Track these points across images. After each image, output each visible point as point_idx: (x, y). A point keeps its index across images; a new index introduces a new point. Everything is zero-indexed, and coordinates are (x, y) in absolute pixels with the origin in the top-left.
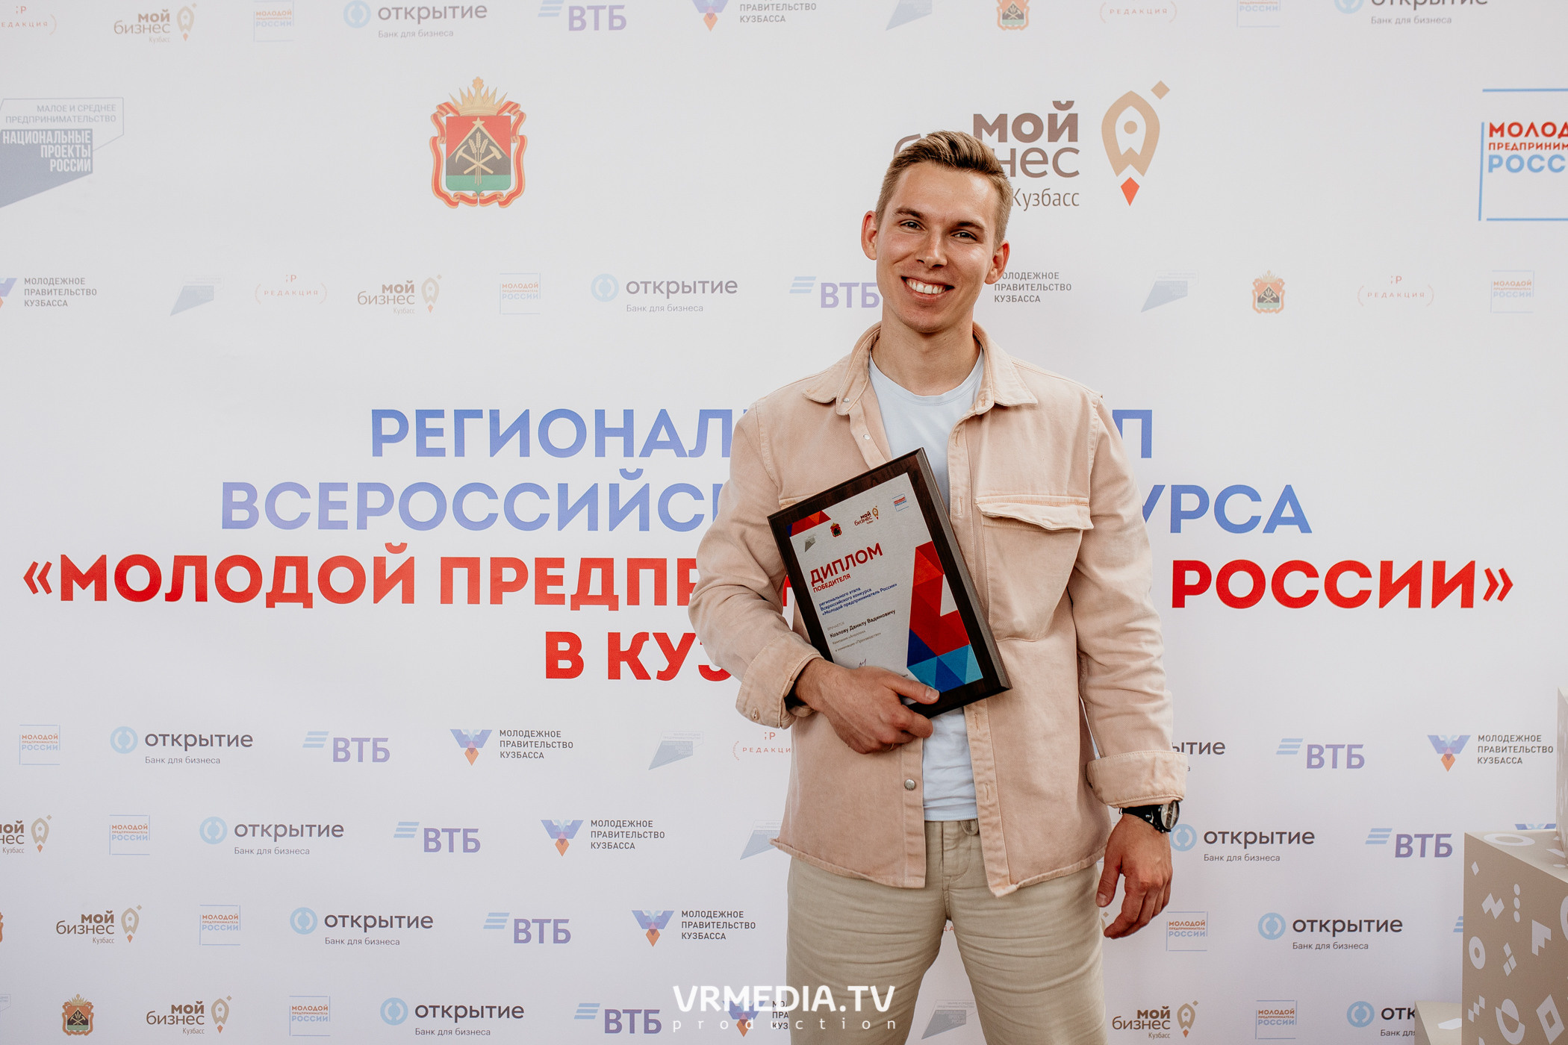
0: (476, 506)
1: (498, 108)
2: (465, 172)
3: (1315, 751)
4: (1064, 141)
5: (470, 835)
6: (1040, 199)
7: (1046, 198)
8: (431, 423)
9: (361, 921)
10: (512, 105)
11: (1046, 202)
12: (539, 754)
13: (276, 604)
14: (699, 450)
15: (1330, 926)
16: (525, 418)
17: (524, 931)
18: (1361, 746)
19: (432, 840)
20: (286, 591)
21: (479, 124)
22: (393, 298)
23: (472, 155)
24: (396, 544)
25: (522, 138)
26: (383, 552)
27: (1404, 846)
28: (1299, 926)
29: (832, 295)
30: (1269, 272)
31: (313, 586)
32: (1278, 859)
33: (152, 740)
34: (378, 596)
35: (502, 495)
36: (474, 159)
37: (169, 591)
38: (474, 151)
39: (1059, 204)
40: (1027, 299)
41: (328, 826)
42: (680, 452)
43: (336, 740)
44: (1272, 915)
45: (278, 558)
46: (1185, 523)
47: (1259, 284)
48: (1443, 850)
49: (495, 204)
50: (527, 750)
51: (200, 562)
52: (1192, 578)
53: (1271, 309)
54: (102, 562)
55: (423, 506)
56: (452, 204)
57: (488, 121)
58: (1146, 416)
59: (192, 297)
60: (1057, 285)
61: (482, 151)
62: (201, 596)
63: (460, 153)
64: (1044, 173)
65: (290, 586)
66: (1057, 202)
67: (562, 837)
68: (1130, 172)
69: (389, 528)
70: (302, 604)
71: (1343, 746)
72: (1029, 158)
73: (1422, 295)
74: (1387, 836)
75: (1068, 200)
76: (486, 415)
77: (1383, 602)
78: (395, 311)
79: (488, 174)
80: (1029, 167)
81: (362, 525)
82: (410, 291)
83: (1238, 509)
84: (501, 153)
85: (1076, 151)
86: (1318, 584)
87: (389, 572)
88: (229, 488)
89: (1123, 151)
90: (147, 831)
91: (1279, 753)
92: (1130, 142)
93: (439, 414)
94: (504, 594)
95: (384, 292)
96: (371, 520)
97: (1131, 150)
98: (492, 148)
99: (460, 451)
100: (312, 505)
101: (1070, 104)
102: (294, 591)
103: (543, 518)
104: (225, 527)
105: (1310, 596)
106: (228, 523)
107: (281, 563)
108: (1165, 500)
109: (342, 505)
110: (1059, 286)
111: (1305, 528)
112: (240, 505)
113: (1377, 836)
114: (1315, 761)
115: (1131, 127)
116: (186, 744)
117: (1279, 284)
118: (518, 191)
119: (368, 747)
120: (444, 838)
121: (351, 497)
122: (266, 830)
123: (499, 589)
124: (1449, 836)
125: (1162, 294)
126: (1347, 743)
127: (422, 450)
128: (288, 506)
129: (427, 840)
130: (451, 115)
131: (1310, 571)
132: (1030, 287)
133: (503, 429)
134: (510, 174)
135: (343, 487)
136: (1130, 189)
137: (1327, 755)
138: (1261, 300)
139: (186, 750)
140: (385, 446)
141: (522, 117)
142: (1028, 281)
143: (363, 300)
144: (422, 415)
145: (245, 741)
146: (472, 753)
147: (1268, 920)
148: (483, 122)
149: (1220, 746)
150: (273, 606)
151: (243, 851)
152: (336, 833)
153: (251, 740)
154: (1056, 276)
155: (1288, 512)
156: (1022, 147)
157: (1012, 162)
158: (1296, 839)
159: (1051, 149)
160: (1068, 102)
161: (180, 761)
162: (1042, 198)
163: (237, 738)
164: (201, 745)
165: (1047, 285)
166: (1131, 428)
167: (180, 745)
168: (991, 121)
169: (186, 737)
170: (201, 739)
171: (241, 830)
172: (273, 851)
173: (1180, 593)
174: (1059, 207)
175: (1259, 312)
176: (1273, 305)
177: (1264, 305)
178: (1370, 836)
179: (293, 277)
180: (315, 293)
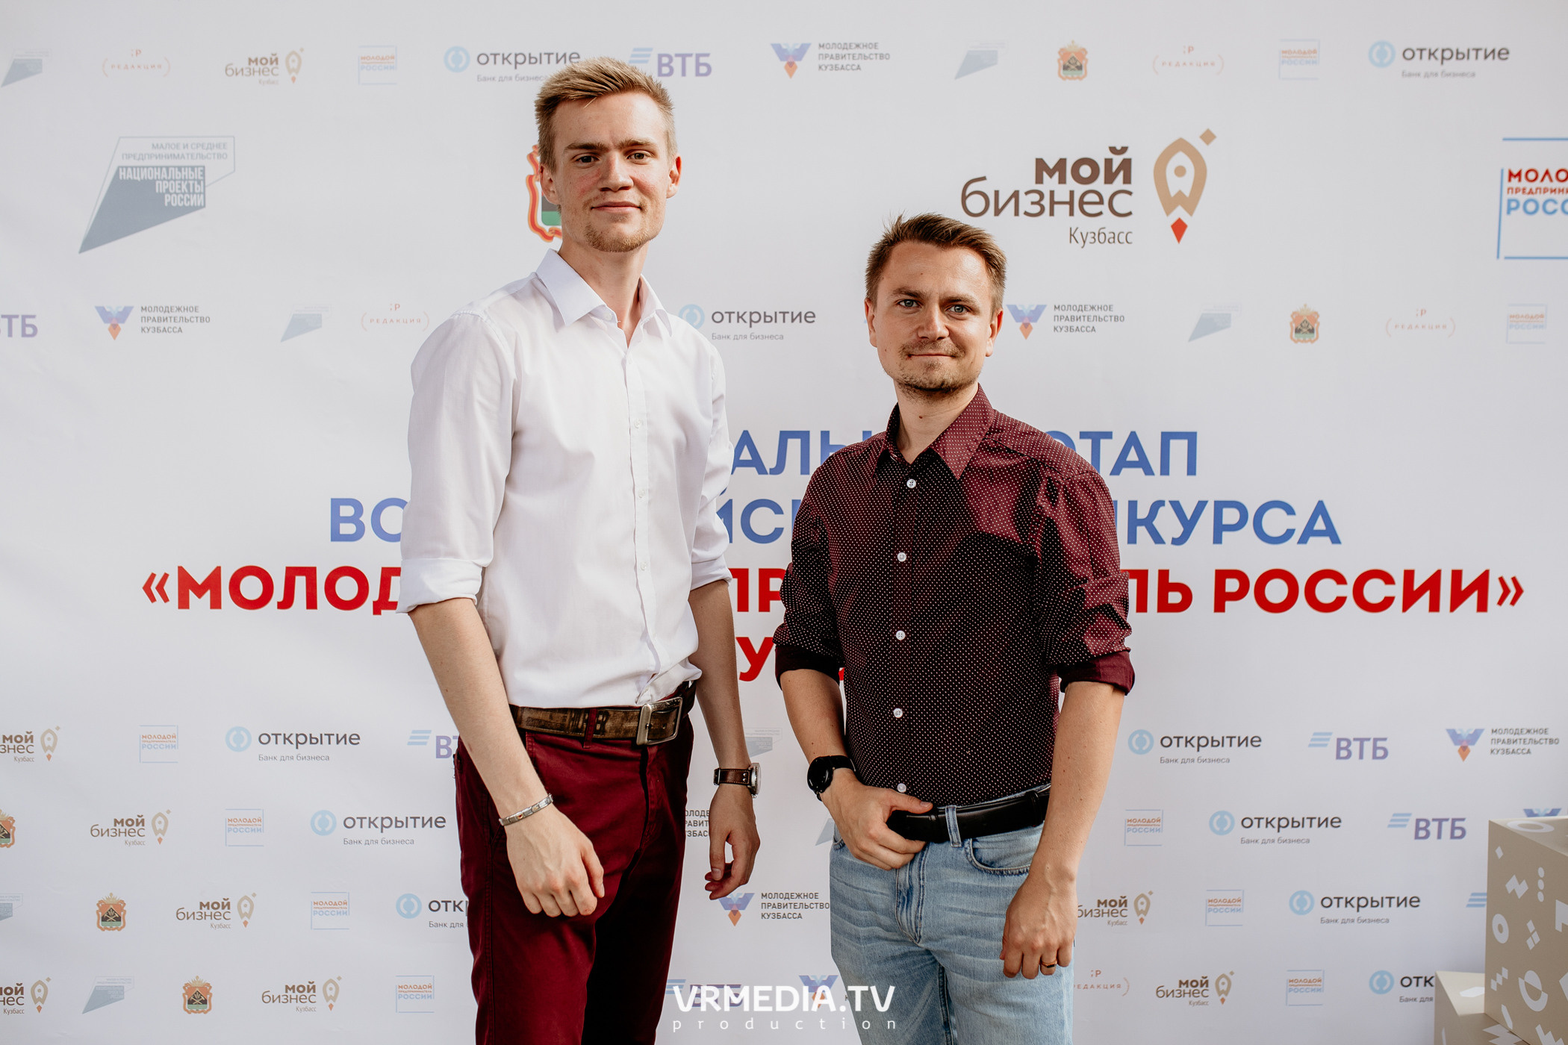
3: (1344, 744)
4: (1119, 183)
6: (1096, 237)
7: (1102, 236)
11: (1102, 240)
13: (383, 611)
14: (779, 469)
15: (1354, 902)
18: (1385, 739)
27: (1422, 829)
28: (1327, 902)
30: (1305, 305)
32: (1308, 841)
33: (265, 739)
37: (281, 599)
39: (1114, 242)
40: (1083, 329)
41: (431, 818)
42: (762, 470)
43: (439, 738)
44: (1302, 893)
45: (384, 569)
47: (1296, 316)
48: (1458, 831)
51: (310, 573)
52: (1232, 585)
53: (1307, 339)
54: (217, 573)
56: (548, 238)
58: (1191, 438)
59: (300, 325)
60: (1111, 317)
62: (312, 603)
64: (1100, 213)
66: (1111, 240)
68: (1180, 213)
71: (1369, 739)
72: (1087, 199)
73: (1444, 327)
74: (1408, 820)
75: (1122, 238)
77: (1405, 609)
80: (1087, 208)
83: (1275, 522)
85: (1130, 193)
86: (1347, 591)
88: (336, 504)
89: (1173, 192)
90: (261, 824)
91: (1311, 745)
92: (1180, 185)
97: (1180, 193)
101: (1124, 150)
104: (333, 539)
105: (1340, 602)
106: (336, 536)
107: (387, 574)
108: (1208, 513)
110: (1113, 318)
111: (1336, 540)
112: (347, 520)
113: (1397, 820)
114: (1344, 753)
115: (1180, 171)
116: (298, 742)
117: (1314, 317)
122: (373, 823)
124: (1463, 820)
125: (1208, 325)
126: (1372, 736)
128: (393, 519)
131: (1340, 579)
132: (1086, 318)
136: (1179, 228)
137: (1355, 747)
138: (1298, 331)
139: (297, 748)
142: (1085, 313)
145: (353, 739)
147: (1298, 897)
149: (1257, 739)
150: (380, 614)
151: (351, 842)
152: (438, 824)
153: (359, 738)
154: (1110, 308)
155: (1320, 525)
156: (1079, 189)
157: (1071, 203)
158: (1325, 823)
159: (1106, 191)
160: (1123, 148)
161: (292, 758)
162: (1098, 236)
163: (345, 736)
164: (311, 743)
165: (1102, 317)
166: (1179, 448)
167: (291, 743)
168: (1051, 165)
169: (297, 735)
170: (311, 738)
171: (350, 823)
172: (379, 842)
173: (1221, 600)
174: (1113, 244)
175: (1296, 342)
176: (1308, 336)
177: (1301, 336)
178: (1392, 820)
179: (397, 307)
180: (419, 321)
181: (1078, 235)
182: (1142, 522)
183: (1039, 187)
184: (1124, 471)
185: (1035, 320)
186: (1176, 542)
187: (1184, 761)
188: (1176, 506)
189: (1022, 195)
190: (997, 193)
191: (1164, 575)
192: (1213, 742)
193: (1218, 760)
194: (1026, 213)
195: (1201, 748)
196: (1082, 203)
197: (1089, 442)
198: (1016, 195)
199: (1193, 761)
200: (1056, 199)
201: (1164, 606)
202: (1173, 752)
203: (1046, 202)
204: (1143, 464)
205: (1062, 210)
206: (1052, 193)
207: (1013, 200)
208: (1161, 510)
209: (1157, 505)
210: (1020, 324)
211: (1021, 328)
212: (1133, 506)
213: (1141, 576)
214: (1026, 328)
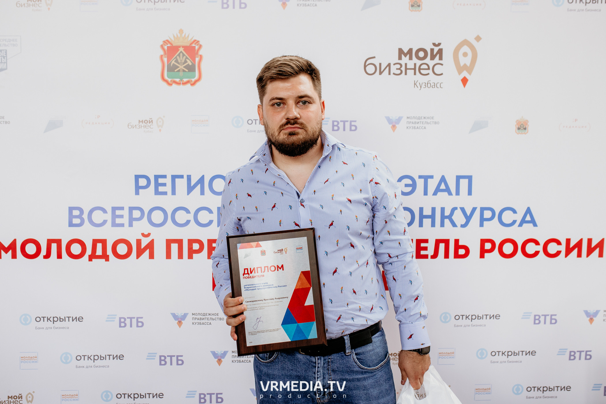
0: (181, 217)
1: (190, 43)
2: (176, 71)
3: (537, 317)
4: (437, 60)
5: (179, 358)
6: (426, 85)
7: (429, 84)
8: (161, 181)
9: (132, 396)
10: (196, 42)
11: (429, 86)
12: (209, 323)
13: (93, 260)
15: (541, 389)
16: (202, 178)
17: (204, 398)
18: (556, 315)
19: (163, 360)
20: (97, 254)
21: (181, 49)
22: (143, 126)
23: (178, 63)
24: (146, 233)
25: (201, 56)
26: (140, 237)
27: (572, 355)
28: (529, 389)
29: (337, 126)
30: (522, 117)
31: (109, 252)
32: (521, 362)
33: (38, 319)
34: (138, 256)
35: (193, 212)
36: (179, 64)
37: (45, 254)
38: (179, 61)
39: (435, 87)
40: (420, 128)
41: (117, 355)
43: (120, 318)
44: (518, 385)
45: (93, 240)
46: (485, 223)
47: (518, 122)
48: (588, 356)
49: (189, 85)
50: (204, 321)
52: (488, 246)
53: (523, 133)
54: (14, 242)
55: (158, 217)
56: (170, 85)
57: (186, 48)
58: (470, 178)
59: (53, 125)
61: (183, 61)
62: (59, 256)
63: (173, 62)
64: (428, 74)
65: (99, 252)
66: (433, 86)
67: (219, 358)
68: (465, 74)
69: (143, 226)
70: (104, 260)
71: (548, 315)
72: (422, 67)
73: (586, 127)
74: (566, 352)
75: (438, 85)
76: (185, 177)
77: (566, 255)
78: (144, 131)
79: (186, 71)
80: (422, 71)
81: (131, 225)
82: (151, 123)
83: (507, 217)
84: (191, 62)
85: (442, 65)
86: (540, 248)
87: (143, 246)
88: (71, 209)
89: (462, 64)
90: (37, 359)
91: (522, 318)
92: (465, 61)
93: (164, 177)
94: (194, 255)
95: (139, 123)
97: (465, 65)
98: (187, 60)
99: (174, 193)
100: (108, 216)
101: (439, 44)
102: (101, 254)
103: (211, 222)
104: (70, 226)
105: (537, 253)
106: (71, 225)
107: (95, 242)
108: (477, 213)
109: (121, 216)
110: (434, 123)
111: (535, 225)
112: (76, 217)
113: (562, 352)
114: (537, 322)
115: (465, 55)
116: (54, 321)
117: (526, 122)
118: (199, 79)
119: (134, 321)
120: (168, 360)
121: (125, 213)
122: (90, 358)
123: (191, 253)
124: (590, 351)
125: (478, 126)
126: (550, 314)
127: (157, 192)
128: (98, 216)
129: (161, 360)
130: (169, 45)
131: (537, 243)
132: (422, 123)
133: (193, 183)
134: (195, 71)
135: (122, 208)
136: (465, 81)
137: (542, 319)
138: (519, 129)
139: (54, 323)
140: (140, 190)
141: (200, 46)
142: (421, 120)
143: (130, 127)
144: (157, 177)
145: (80, 319)
146: (180, 323)
147: (516, 387)
148: (183, 49)
149: (498, 316)
150: (92, 261)
151: (80, 367)
152: (121, 358)
153: (83, 319)
154: (433, 118)
155: (528, 218)
156: (419, 63)
157: (415, 69)
158: (529, 354)
159: (431, 63)
160: (439, 43)
161: (51, 328)
162: (427, 85)
163: (76, 318)
164: (60, 321)
165: (429, 122)
166: (464, 183)
167: (51, 321)
168: (406, 51)
169: (54, 318)
170: (60, 319)
171: (79, 358)
172: (93, 367)
173: (483, 252)
174: (434, 88)
175: (518, 134)
176: (524, 131)
177: (520, 131)
178: (559, 352)
179: (99, 117)
180: (109, 123)
181: (418, 84)
182: (447, 217)
183: (400, 62)
184: (439, 193)
185: (398, 124)
186: (463, 226)
187: (465, 326)
188: (463, 210)
189: (392, 65)
190: (380, 64)
191: (457, 241)
192: (479, 317)
193: (480, 325)
194: (394, 74)
195: (473, 320)
196: (420, 69)
197: (422, 180)
198: (389, 65)
199: (469, 326)
200: (408, 67)
201: (457, 256)
202: (460, 322)
203: (403, 69)
204: (448, 190)
205: (410, 72)
206: (406, 64)
207: (388, 68)
208: (456, 211)
209: (454, 209)
210: (391, 125)
211: (392, 127)
212: (443, 209)
213: (446, 242)
214: (394, 127)
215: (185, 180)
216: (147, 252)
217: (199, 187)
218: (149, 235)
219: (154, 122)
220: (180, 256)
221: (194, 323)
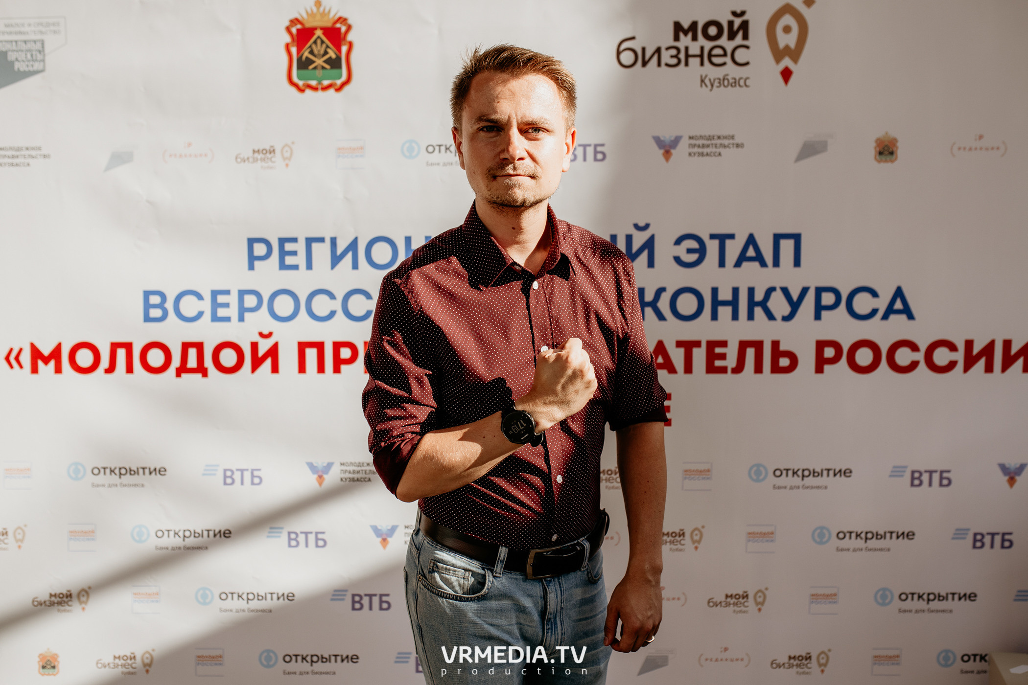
0: (322, 305)
1: (333, 22)
2: (311, 67)
3: (917, 475)
4: (739, 39)
5: (320, 536)
6: (722, 82)
7: (726, 82)
8: (288, 247)
9: (245, 596)
10: (342, 19)
11: (726, 84)
12: (368, 479)
13: (183, 375)
15: (925, 597)
16: (355, 242)
17: (359, 602)
18: (949, 471)
19: (294, 539)
20: (189, 366)
21: (319, 33)
23: (315, 56)
24: (266, 332)
25: (350, 43)
26: (257, 338)
27: (978, 541)
28: (903, 597)
30: (887, 133)
31: (208, 362)
32: (889, 550)
33: (96, 471)
34: (254, 368)
35: (340, 297)
36: (316, 58)
37: (107, 366)
38: (316, 52)
39: (735, 86)
40: (712, 154)
41: (220, 531)
43: (225, 471)
44: (884, 589)
45: (183, 343)
46: (824, 313)
47: (879, 142)
48: (1007, 543)
49: (332, 91)
50: (359, 476)
51: (128, 347)
52: (829, 352)
53: (888, 160)
54: (59, 347)
55: (284, 305)
56: (301, 90)
57: (326, 31)
58: (797, 238)
59: (120, 158)
60: (733, 144)
61: (322, 52)
62: (130, 369)
63: (306, 54)
64: (724, 64)
65: (192, 363)
66: (733, 84)
67: (384, 537)
69: (260, 321)
70: (200, 375)
71: (936, 471)
72: (714, 52)
73: (998, 148)
74: (967, 534)
75: (742, 83)
76: (328, 241)
77: (966, 369)
79: (326, 68)
80: (714, 59)
81: (241, 319)
83: (863, 303)
84: (335, 53)
85: (748, 47)
86: (920, 356)
87: (261, 353)
88: (147, 294)
89: (782, 46)
90: (94, 534)
91: (890, 476)
92: (787, 40)
93: (295, 240)
94: (342, 367)
96: (247, 315)
97: (787, 46)
98: (329, 50)
99: (309, 266)
100: (206, 306)
101: (743, 13)
102: (195, 365)
104: (145, 321)
105: (914, 365)
106: (147, 319)
107: (186, 346)
108: (810, 297)
109: (227, 305)
110: (735, 145)
111: (911, 317)
112: (155, 306)
113: (959, 534)
114: (916, 482)
115: (787, 29)
116: (120, 473)
117: (894, 142)
118: (348, 81)
119: (247, 475)
120: (302, 538)
121: (233, 299)
122: (178, 533)
123: (338, 363)
124: (1011, 534)
125: (810, 150)
126: (939, 469)
127: (283, 266)
128: (189, 306)
129: (290, 539)
130: (299, 27)
131: (914, 347)
132: (714, 146)
133: (339, 252)
134: (342, 69)
135: (227, 292)
136: (786, 74)
137: (925, 477)
138: (880, 153)
139: (120, 478)
140: (257, 263)
141: (349, 27)
142: (714, 142)
144: (282, 241)
145: (161, 471)
146: (320, 479)
147: (881, 592)
148: (322, 31)
149: (848, 471)
150: (181, 377)
151: (162, 548)
152: (226, 535)
153: (165, 471)
154: (732, 137)
155: (898, 305)
156: (708, 45)
157: (701, 56)
158: (902, 536)
159: (729, 46)
161: (117, 485)
162: (723, 82)
163: (155, 469)
164: (130, 474)
165: (726, 144)
166: (787, 246)
167: (116, 474)
168: (686, 27)
169: (120, 468)
170: (130, 470)
171: (160, 533)
172: (183, 547)
173: (821, 364)
174: (734, 88)
175: (879, 162)
176: (889, 158)
177: (883, 157)
178: (955, 534)
179: (190, 145)
180: (206, 155)
181: (707, 81)
182: (759, 304)
183: (676, 44)
184: (745, 264)
185: (675, 148)
186: (787, 318)
187: (791, 488)
188: (785, 291)
189: (663, 51)
190: (644, 49)
191: (775, 344)
192: (814, 473)
193: (818, 487)
194: (667, 65)
195: (805, 478)
196: (710, 56)
197: (716, 242)
198: (658, 50)
199: (799, 487)
200: (690, 53)
201: (776, 369)
202: (783, 481)
203: (682, 56)
204: (759, 258)
205: (694, 62)
206: (687, 48)
207: (656, 54)
208: (774, 295)
209: (770, 291)
210: (663, 151)
211: (664, 154)
212: (751, 291)
213: (758, 345)
214: (667, 154)
215: (326, 246)
216: (268, 362)
217: (350, 255)
218: (270, 335)
219: (278, 151)
220: (321, 369)
221: (344, 480)
